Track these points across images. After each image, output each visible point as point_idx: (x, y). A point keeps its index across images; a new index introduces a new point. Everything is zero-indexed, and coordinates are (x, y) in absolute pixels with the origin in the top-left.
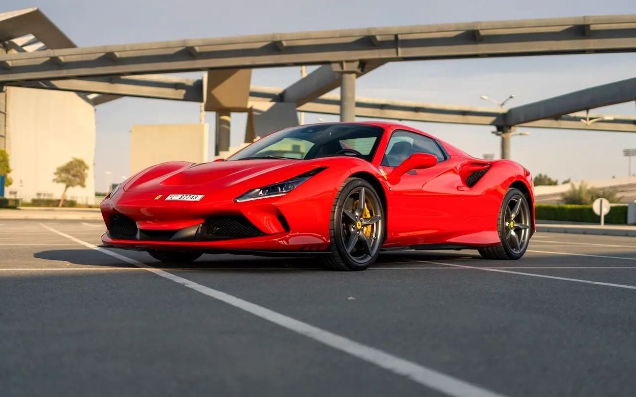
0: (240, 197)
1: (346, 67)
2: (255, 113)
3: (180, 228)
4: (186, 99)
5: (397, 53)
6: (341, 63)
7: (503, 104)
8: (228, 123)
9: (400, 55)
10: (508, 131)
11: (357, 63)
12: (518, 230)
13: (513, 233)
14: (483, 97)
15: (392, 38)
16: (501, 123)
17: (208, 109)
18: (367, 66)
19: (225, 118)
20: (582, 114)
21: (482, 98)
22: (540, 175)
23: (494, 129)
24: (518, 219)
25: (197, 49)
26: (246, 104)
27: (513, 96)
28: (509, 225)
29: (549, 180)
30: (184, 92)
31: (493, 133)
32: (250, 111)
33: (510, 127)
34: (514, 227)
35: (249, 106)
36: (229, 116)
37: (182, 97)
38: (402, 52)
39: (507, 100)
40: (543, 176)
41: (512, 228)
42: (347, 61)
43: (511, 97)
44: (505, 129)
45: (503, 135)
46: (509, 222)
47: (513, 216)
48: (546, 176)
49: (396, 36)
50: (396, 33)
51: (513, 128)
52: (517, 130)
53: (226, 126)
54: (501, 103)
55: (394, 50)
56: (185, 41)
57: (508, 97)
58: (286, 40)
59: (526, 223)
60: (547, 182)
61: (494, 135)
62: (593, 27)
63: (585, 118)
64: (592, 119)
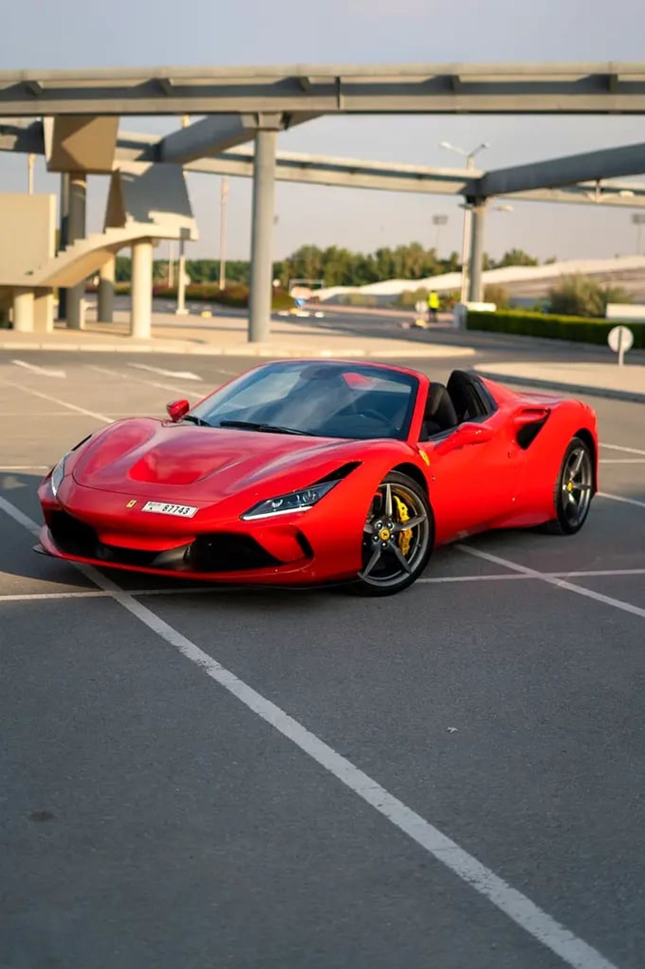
0: (248, 513)
1: (263, 121)
2: (125, 178)
3: (164, 549)
4: (19, 148)
5: (339, 105)
6: (256, 115)
7: (470, 156)
8: (83, 191)
9: (343, 107)
10: (482, 203)
11: (279, 117)
12: (576, 494)
13: (571, 499)
14: (443, 144)
15: (332, 81)
16: (472, 193)
17: (52, 167)
18: (292, 120)
19: (80, 183)
20: (593, 184)
22: (514, 251)
23: (462, 199)
24: (577, 479)
25: (42, 85)
26: (111, 164)
27: (487, 145)
28: (566, 488)
29: (527, 258)
30: (14, 138)
31: (461, 206)
32: (116, 176)
33: (484, 198)
34: (573, 489)
35: (114, 167)
36: (84, 179)
37: (11, 147)
38: (346, 102)
41: (569, 492)
42: (265, 113)
43: (483, 146)
44: (478, 200)
45: (476, 210)
46: (567, 485)
47: (572, 474)
48: (521, 253)
49: (338, 79)
50: (337, 74)
51: (489, 200)
52: (493, 202)
53: (80, 195)
54: (468, 154)
55: (333, 99)
56: (22, 73)
58: (175, 78)
59: (586, 481)
60: (523, 261)
61: (462, 210)
62: (621, 78)
63: (593, 189)
64: (603, 190)
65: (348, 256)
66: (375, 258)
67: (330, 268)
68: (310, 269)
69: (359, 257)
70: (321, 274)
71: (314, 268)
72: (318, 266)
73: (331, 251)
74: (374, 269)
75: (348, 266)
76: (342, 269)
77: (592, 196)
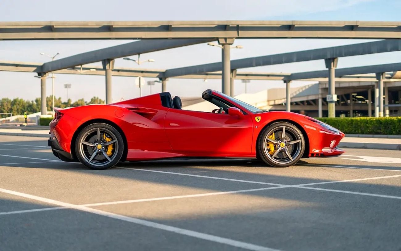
7: (53, 58)
10: (44, 75)
14: (42, 53)
16: (40, 71)
20: (80, 66)
21: (40, 54)
22: (95, 97)
23: (36, 74)
27: (59, 53)
33: (45, 73)
39: (56, 55)
40: (96, 98)
43: (58, 54)
44: (42, 74)
45: (42, 78)
51: (47, 74)
52: (49, 75)
54: (53, 57)
57: (56, 54)
63: (80, 69)
64: (84, 69)
65: (23, 102)
66: (35, 103)
67: (15, 107)
68: (6, 108)
69: (28, 103)
70: (11, 110)
71: (8, 108)
72: (10, 107)
73: (15, 101)
74: (35, 107)
75: (24, 107)
76: (20, 108)
77: (79, 71)
